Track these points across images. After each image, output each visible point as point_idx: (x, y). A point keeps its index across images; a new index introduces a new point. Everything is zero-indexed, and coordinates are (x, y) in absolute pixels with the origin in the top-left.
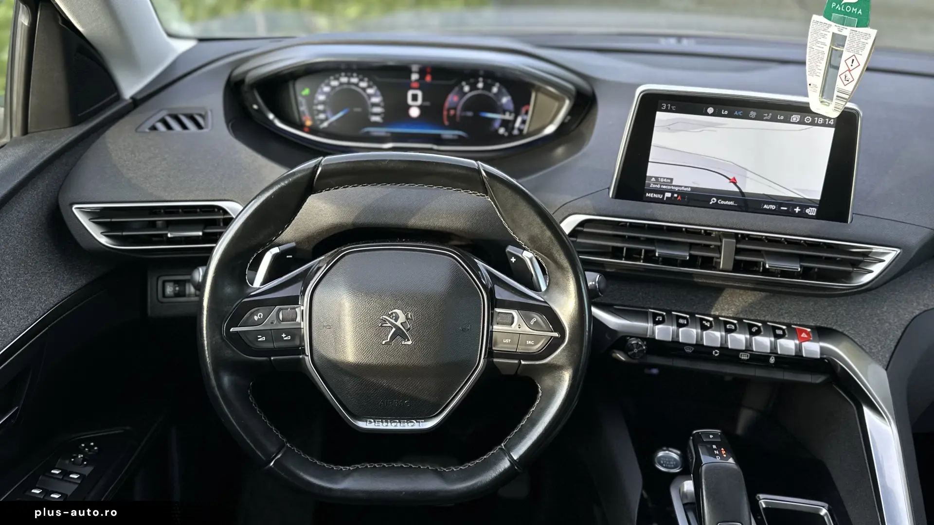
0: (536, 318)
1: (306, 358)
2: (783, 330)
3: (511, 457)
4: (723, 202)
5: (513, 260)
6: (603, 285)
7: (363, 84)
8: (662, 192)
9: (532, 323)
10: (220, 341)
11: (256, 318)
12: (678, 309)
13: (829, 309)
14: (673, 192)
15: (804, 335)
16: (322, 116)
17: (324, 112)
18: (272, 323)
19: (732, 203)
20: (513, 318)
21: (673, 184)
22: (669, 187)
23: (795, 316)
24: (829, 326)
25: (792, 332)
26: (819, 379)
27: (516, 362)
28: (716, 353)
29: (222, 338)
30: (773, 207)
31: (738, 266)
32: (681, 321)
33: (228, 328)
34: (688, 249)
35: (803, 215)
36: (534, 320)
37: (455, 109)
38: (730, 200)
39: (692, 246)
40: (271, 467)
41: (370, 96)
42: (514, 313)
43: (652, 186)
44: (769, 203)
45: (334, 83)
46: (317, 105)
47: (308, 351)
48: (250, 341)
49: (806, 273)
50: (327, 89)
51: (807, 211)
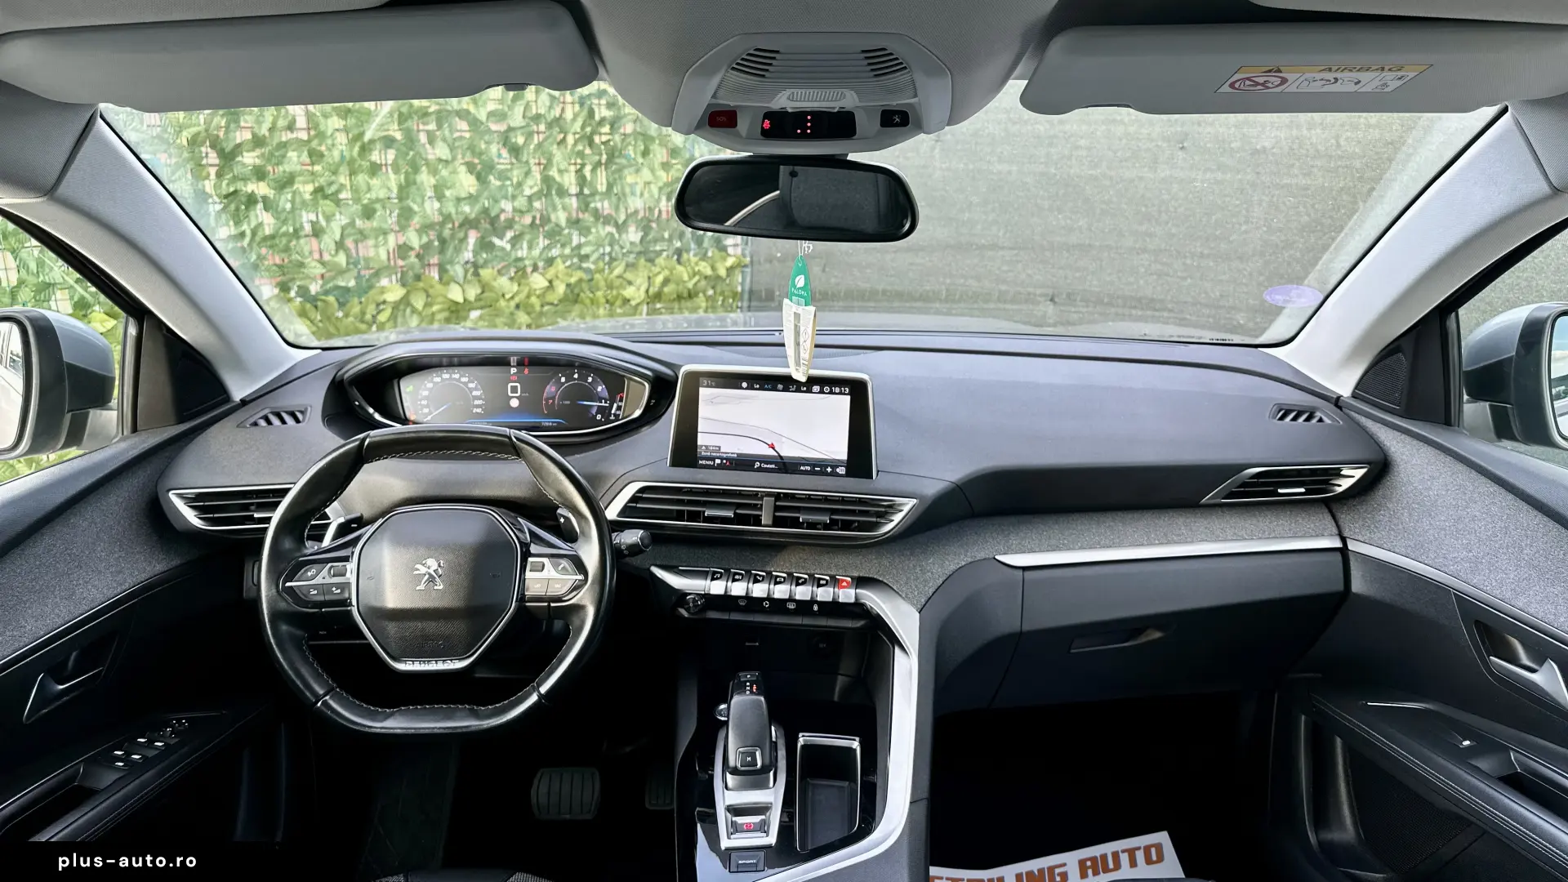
0: (564, 563)
1: (353, 608)
2: (827, 581)
3: (539, 692)
4: (765, 466)
5: (562, 520)
6: (646, 541)
7: (464, 379)
8: (713, 459)
9: (560, 568)
10: (275, 594)
11: (309, 574)
12: (738, 567)
13: (875, 561)
14: (722, 459)
15: (844, 584)
16: (426, 410)
17: (427, 406)
18: (324, 578)
19: (773, 466)
20: (544, 565)
21: (722, 451)
22: (718, 455)
23: (841, 568)
24: (871, 576)
25: (834, 582)
26: (859, 624)
27: (546, 604)
28: (766, 604)
29: (278, 591)
30: (808, 468)
31: (777, 522)
32: (737, 577)
33: (284, 583)
34: (735, 508)
35: (834, 474)
36: (562, 566)
37: (553, 398)
38: (771, 463)
39: (739, 506)
40: (319, 708)
41: (471, 390)
42: (545, 560)
43: (703, 453)
44: (804, 465)
45: (438, 379)
46: (421, 400)
47: (354, 602)
48: (303, 594)
49: (833, 524)
50: (430, 385)
51: (838, 470)
